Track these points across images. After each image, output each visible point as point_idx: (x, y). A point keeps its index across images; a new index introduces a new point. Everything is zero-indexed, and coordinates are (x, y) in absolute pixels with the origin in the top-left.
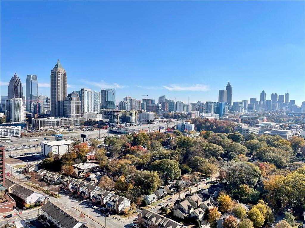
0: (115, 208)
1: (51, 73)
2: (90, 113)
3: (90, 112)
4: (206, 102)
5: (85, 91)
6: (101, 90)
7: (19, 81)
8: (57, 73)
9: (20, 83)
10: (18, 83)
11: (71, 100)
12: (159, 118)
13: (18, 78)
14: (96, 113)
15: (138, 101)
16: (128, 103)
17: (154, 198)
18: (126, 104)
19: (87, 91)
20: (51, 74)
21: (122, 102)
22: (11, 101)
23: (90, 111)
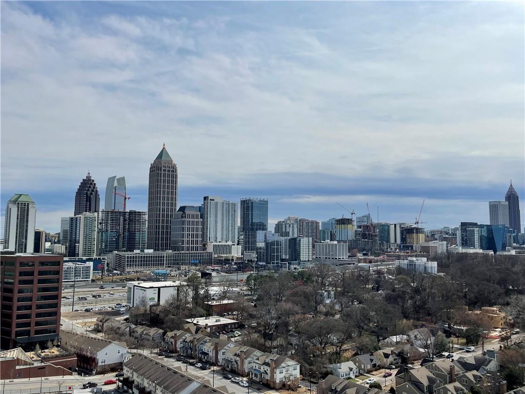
0: (268, 377)
1: (150, 169)
2: (220, 244)
3: (220, 242)
4: (461, 223)
5: (210, 200)
6: (241, 201)
7: (94, 187)
8: (161, 167)
9: (96, 191)
10: (93, 191)
11: (185, 217)
12: (359, 255)
13: (93, 181)
14: (230, 243)
15: (312, 222)
16: (293, 224)
17: (351, 369)
18: (290, 225)
19: (213, 200)
20: (150, 171)
21: (280, 222)
22: (78, 218)
23: (219, 239)
